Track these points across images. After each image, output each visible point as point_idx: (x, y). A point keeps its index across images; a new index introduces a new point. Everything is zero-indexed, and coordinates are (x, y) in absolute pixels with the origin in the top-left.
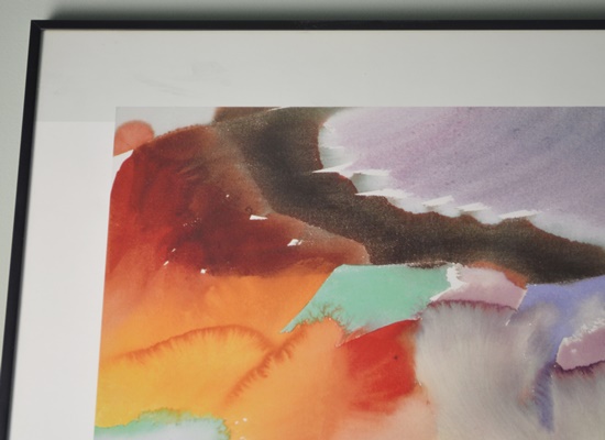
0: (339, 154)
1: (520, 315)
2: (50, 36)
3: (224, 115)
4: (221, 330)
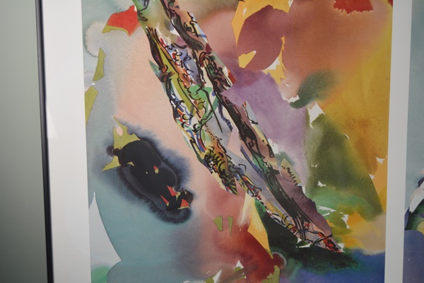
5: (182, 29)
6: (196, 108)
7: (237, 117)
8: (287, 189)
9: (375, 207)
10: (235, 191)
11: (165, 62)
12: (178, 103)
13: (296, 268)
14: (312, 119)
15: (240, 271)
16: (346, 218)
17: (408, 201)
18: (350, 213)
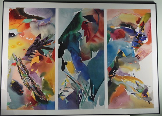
0: (25, 11)
1: (37, 22)
2: (4, 2)
3: (17, 8)
4: (17, 23)
5: (23, 66)
6: (24, 77)
7: (31, 79)
8: (38, 90)
9: (53, 94)
10: (30, 90)
11: (20, 70)
12: (22, 77)
13: (40, 104)
14: (43, 79)
15: (31, 104)
16: (48, 95)
17: (58, 93)
18: (49, 94)
